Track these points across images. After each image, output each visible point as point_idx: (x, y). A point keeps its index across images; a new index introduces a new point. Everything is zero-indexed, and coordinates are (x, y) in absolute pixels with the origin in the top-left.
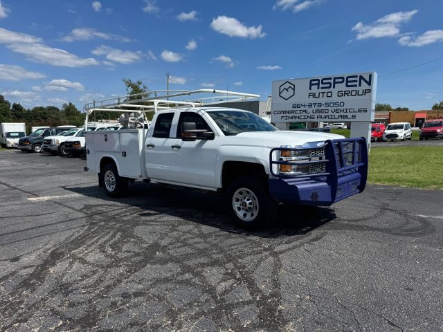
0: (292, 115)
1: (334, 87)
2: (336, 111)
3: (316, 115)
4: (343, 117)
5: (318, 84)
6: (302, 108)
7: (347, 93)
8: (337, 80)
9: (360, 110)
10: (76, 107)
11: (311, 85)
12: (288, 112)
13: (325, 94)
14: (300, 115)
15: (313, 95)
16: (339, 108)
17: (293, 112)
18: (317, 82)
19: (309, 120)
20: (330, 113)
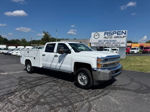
0: (98, 44)
1: (113, 35)
2: (113, 43)
3: (107, 44)
4: (116, 45)
5: (107, 34)
6: (102, 42)
7: (117, 37)
8: (114, 33)
9: (122, 43)
10: (26, 40)
11: (105, 34)
12: (97, 43)
13: (110, 37)
14: (101, 44)
15: (106, 38)
16: (115, 42)
17: (98, 43)
18: (107, 33)
19: (104, 46)
20: (111, 44)
